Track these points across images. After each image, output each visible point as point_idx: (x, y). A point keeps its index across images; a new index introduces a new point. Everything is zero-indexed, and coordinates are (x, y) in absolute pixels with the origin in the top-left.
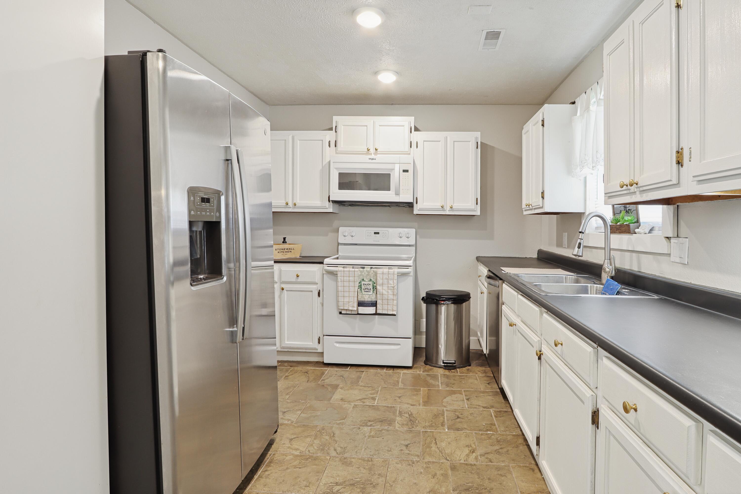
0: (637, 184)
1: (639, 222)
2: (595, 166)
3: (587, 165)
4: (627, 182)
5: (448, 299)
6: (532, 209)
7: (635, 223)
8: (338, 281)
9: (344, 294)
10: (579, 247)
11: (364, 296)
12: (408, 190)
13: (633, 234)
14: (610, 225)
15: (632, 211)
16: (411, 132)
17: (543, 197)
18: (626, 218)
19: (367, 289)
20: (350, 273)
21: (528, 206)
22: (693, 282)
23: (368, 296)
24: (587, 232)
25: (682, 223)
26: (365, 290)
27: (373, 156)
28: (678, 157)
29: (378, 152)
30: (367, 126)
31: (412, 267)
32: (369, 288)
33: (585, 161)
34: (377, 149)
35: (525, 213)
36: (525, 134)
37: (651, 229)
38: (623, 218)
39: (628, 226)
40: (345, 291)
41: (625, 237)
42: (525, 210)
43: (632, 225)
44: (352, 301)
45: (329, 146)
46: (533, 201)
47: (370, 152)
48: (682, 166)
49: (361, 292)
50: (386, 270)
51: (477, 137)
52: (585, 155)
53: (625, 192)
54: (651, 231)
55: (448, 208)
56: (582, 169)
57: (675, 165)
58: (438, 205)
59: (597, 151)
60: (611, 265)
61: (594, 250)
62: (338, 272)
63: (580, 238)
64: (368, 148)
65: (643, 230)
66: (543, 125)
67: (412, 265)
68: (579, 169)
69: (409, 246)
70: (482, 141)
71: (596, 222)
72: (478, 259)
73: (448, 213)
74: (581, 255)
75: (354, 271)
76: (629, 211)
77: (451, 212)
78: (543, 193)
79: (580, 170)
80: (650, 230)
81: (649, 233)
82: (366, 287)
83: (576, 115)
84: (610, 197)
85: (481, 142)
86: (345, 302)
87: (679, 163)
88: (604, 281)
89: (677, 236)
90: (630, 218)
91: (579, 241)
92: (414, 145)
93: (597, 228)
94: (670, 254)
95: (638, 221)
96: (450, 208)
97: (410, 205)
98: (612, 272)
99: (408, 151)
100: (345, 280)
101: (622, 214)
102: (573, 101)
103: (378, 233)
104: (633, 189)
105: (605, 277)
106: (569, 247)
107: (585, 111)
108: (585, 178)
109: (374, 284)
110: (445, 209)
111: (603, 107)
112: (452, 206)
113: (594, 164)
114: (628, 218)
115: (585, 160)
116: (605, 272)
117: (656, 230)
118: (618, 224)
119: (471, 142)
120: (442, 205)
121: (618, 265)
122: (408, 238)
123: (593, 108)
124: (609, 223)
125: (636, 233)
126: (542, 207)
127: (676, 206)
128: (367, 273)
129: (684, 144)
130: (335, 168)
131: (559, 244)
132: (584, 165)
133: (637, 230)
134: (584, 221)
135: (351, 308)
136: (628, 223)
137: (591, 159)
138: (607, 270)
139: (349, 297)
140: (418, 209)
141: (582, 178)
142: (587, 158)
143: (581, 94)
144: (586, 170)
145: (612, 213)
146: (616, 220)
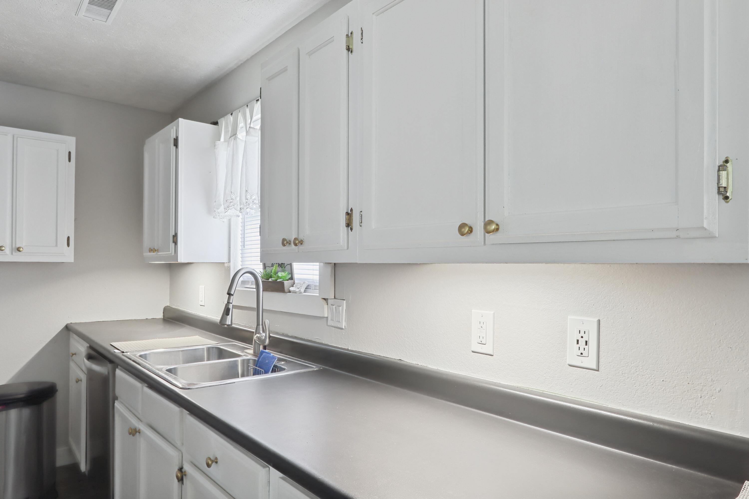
1: (293, 279)
2: (243, 208)
3: (234, 205)
6: (158, 257)
7: (289, 279)
13: (287, 293)
14: (261, 282)
15: (285, 265)
18: (280, 274)
21: (152, 252)
28: (347, 219)
33: (231, 201)
35: (147, 261)
36: (148, 150)
37: (306, 287)
38: (276, 273)
39: (282, 284)
42: (148, 258)
43: (286, 282)
46: (160, 245)
52: (231, 192)
56: (227, 210)
59: (246, 191)
65: (298, 288)
66: (176, 145)
68: (222, 208)
76: (282, 265)
79: (225, 211)
80: (306, 289)
81: (304, 292)
83: (220, 140)
89: (334, 298)
90: (284, 274)
94: (327, 317)
95: (291, 278)
101: (274, 268)
102: (215, 121)
107: (230, 137)
108: (230, 221)
113: (241, 205)
114: (282, 275)
115: (232, 199)
117: (312, 288)
118: (270, 280)
123: (241, 135)
124: (260, 278)
125: (290, 292)
132: (230, 206)
133: (292, 289)
136: (282, 280)
137: (238, 199)
141: (226, 220)
142: (234, 197)
143: (224, 115)
144: (231, 212)
145: (261, 266)
146: (267, 276)
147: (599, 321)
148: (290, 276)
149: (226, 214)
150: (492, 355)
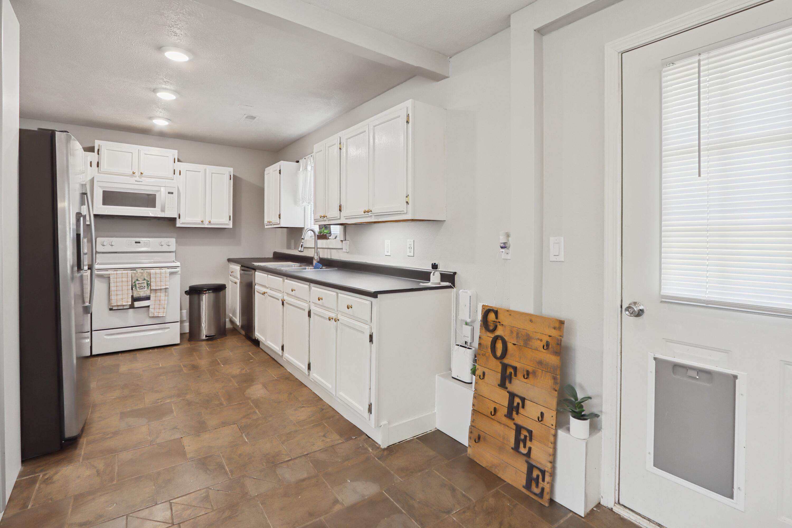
0: (326, 217)
2: (310, 202)
3: (306, 201)
4: (323, 216)
5: (209, 290)
6: (272, 225)
7: (329, 233)
8: (111, 283)
9: (117, 293)
10: (302, 247)
11: (139, 292)
12: (173, 208)
13: (328, 239)
14: (317, 235)
16: (174, 162)
17: (280, 218)
18: (325, 231)
19: (141, 287)
20: (123, 275)
21: (269, 223)
22: (350, 260)
23: (143, 292)
24: (306, 239)
25: (347, 234)
26: (140, 288)
27: (137, 179)
28: (339, 208)
29: (143, 176)
30: (132, 153)
31: (180, 267)
32: (144, 286)
34: (142, 172)
35: (266, 227)
36: (267, 174)
38: (324, 231)
39: (326, 235)
40: (120, 290)
41: (324, 241)
42: (266, 225)
44: (126, 297)
45: (91, 166)
46: (273, 220)
47: (135, 175)
48: (341, 212)
49: (136, 290)
50: (158, 271)
51: (230, 172)
52: (304, 195)
53: (322, 220)
54: (336, 237)
55: (207, 222)
57: (339, 211)
58: (198, 220)
59: (311, 194)
60: (317, 256)
61: (309, 249)
62: (110, 275)
63: (302, 242)
64: (133, 172)
65: (332, 237)
66: (280, 173)
67: (179, 265)
68: (301, 202)
69: (170, 252)
70: (235, 174)
71: (310, 234)
72: (230, 260)
73: (206, 226)
74: (302, 251)
75: (127, 273)
76: (327, 228)
77: (209, 225)
78: (280, 215)
81: (335, 239)
82: (141, 285)
83: (300, 170)
84: (316, 221)
85: (233, 175)
86: (118, 300)
87: (340, 210)
88: (314, 264)
89: (345, 240)
90: (326, 231)
91: (301, 243)
92: (177, 173)
93: (311, 237)
94: (342, 248)
95: (330, 233)
96: (208, 223)
97: (173, 220)
98: (318, 259)
99: (172, 177)
100: (118, 281)
101: (323, 229)
102: (298, 161)
103: (139, 242)
104: (325, 218)
105: (315, 262)
106: (295, 248)
107: (304, 169)
108: (305, 207)
109: (148, 282)
110: (204, 223)
111: (313, 171)
112: (210, 221)
116: (315, 260)
117: (338, 237)
118: (321, 234)
119: (225, 175)
120: (202, 220)
121: (321, 257)
122: (169, 246)
123: (309, 168)
124: (317, 233)
126: (279, 224)
127: (344, 226)
128: (140, 274)
129: (341, 203)
130: (99, 186)
131: (289, 247)
132: (304, 201)
133: (330, 238)
134: (304, 233)
135: (124, 304)
137: (308, 198)
138: (316, 258)
139: (122, 294)
140: (181, 223)
141: (303, 207)
142: (306, 197)
143: (302, 158)
144: (305, 204)
145: (318, 229)
146: (320, 232)
147: (414, 240)
148: (329, 232)
149: (303, 204)
150: (390, 256)
